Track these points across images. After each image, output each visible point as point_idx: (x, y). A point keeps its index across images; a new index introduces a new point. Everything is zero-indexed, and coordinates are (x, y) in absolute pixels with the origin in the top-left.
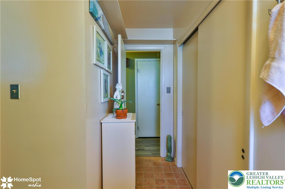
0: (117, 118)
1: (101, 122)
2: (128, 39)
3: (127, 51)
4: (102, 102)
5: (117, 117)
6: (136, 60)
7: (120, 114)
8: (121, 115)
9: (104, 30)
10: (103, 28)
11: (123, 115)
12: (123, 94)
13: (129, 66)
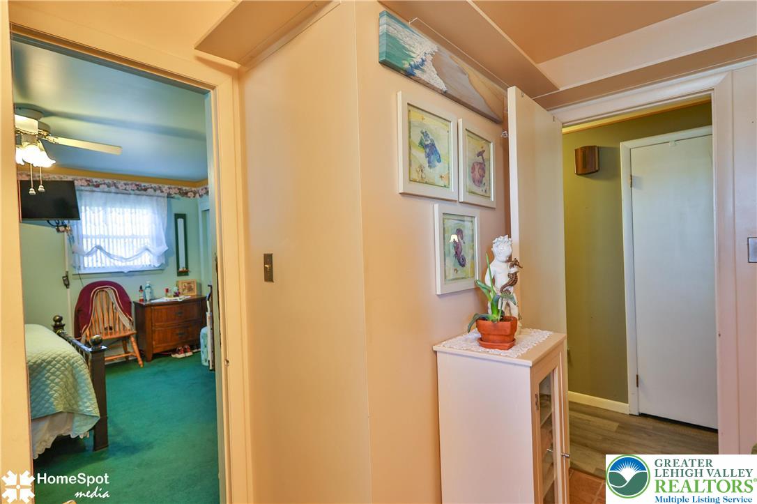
0: (482, 345)
1: (434, 349)
2: (561, 89)
3: (565, 130)
4: (439, 293)
5: (482, 342)
6: (624, 146)
7: (489, 334)
8: (491, 337)
9: (445, 92)
10: (443, 87)
11: (495, 338)
12: (514, 270)
13: (597, 171)
